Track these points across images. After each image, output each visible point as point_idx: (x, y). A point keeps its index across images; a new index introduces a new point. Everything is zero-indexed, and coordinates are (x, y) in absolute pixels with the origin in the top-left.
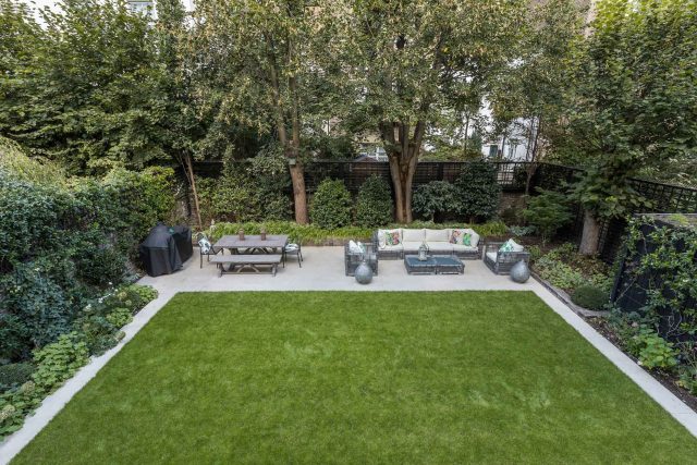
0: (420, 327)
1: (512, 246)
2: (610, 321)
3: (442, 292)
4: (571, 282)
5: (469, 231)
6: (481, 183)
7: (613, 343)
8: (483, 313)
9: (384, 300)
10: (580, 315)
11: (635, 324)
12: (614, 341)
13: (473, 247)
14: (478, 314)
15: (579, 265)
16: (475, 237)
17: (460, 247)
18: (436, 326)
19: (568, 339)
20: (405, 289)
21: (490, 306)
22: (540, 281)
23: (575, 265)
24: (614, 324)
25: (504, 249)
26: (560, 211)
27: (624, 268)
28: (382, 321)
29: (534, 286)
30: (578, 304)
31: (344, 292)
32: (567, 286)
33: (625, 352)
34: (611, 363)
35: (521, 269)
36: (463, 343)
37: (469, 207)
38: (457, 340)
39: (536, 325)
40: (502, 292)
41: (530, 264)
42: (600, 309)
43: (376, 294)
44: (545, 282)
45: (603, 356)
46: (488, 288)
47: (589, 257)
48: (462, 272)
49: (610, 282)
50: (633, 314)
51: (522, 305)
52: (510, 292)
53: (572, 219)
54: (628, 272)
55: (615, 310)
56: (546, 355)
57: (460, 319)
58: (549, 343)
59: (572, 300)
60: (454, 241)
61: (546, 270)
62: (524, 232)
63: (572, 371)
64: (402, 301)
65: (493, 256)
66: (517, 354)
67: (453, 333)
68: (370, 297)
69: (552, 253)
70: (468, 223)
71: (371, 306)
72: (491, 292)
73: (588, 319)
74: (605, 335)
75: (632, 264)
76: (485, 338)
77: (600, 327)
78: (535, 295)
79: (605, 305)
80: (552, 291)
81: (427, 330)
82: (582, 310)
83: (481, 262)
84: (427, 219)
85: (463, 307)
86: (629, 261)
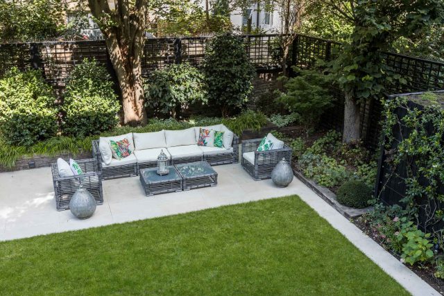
0: (165, 265)
1: (272, 142)
2: (374, 218)
3: (190, 214)
4: (337, 179)
5: (221, 128)
6: (230, 65)
7: (379, 242)
8: (242, 233)
9: (114, 237)
10: (347, 216)
11: (396, 219)
12: (379, 241)
13: (227, 148)
14: (237, 234)
15: (344, 157)
16: (228, 135)
17: (210, 150)
18: (184, 261)
19: (335, 247)
20: (142, 217)
21: (250, 222)
22: (305, 182)
23: (340, 157)
24: (379, 221)
25: (262, 148)
26: (320, 93)
27: (384, 157)
28: (112, 267)
29: (298, 189)
30: (343, 203)
31: (54, 235)
32: (332, 184)
33: (389, 250)
34: (377, 267)
35: (283, 169)
36: (218, 277)
37: (219, 96)
38: (211, 274)
39: (301, 237)
40: (262, 202)
41: (293, 161)
42: (365, 206)
43: (102, 229)
44: (310, 182)
45: (369, 260)
46: (246, 200)
47: (353, 146)
48: (216, 183)
49: (373, 173)
50: (395, 207)
51: (285, 214)
52: (273, 200)
53: (334, 102)
54: (387, 161)
55: (377, 206)
56: (312, 272)
57: (215, 246)
58: (315, 256)
59: (338, 200)
60: (202, 143)
61: (310, 167)
62: (286, 122)
63: (338, 285)
64: (139, 235)
65: (250, 156)
66: (280, 277)
67: (207, 266)
68: (95, 236)
69: (317, 145)
70: (220, 116)
71: (96, 248)
72: (251, 204)
73: (354, 220)
74: (370, 235)
75: (390, 151)
76: (245, 264)
77: (365, 227)
78: (300, 200)
79: (369, 202)
80: (318, 192)
81: (173, 268)
82: (348, 211)
83: (237, 167)
84: (167, 116)
85: (217, 229)
86: (388, 149)
